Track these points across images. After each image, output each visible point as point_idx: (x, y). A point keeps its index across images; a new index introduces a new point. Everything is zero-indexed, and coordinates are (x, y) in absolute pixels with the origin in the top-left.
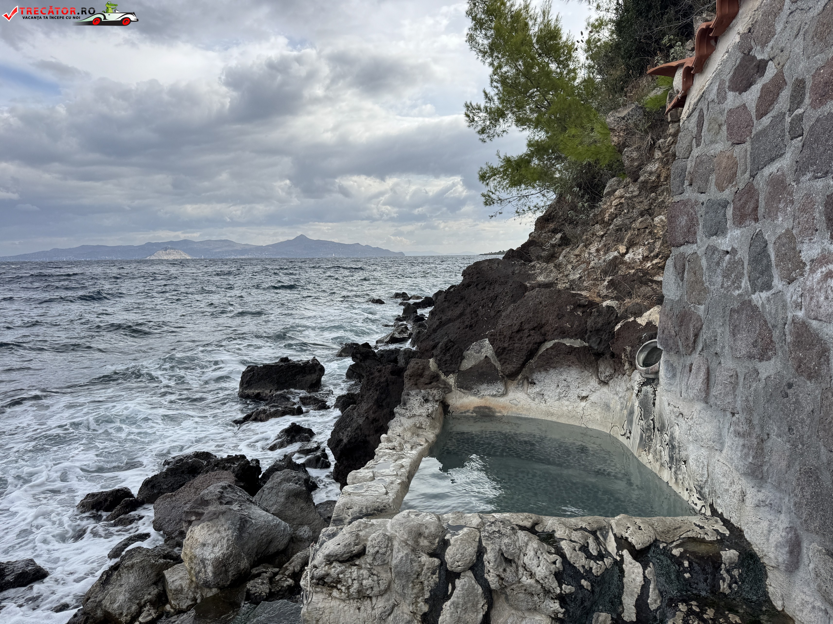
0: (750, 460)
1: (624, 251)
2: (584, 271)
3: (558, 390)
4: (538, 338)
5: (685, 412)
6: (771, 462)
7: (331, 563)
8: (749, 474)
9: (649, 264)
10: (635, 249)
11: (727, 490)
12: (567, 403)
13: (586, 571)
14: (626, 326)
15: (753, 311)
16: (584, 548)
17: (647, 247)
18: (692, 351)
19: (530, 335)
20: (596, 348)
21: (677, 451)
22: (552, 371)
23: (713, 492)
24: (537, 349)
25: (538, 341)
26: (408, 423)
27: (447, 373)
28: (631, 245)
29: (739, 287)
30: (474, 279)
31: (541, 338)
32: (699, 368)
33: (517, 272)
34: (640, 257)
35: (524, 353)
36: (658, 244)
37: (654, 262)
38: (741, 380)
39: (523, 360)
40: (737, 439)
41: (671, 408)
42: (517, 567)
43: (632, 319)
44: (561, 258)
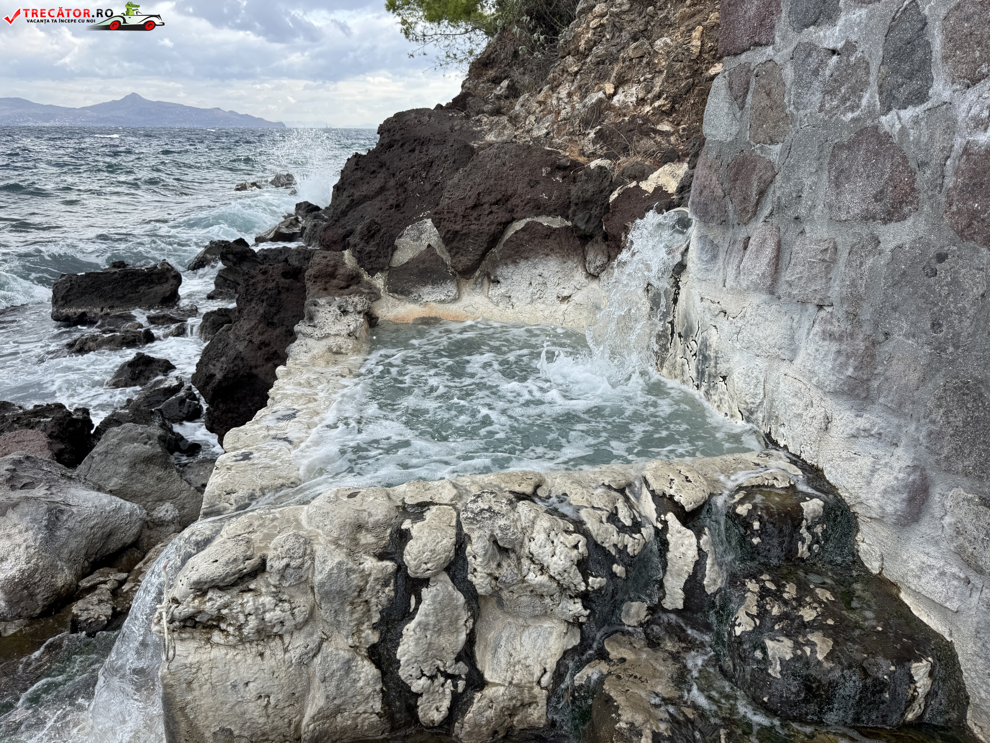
0: (850, 371)
1: (612, 91)
2: (553, 123)
3: (531, 290)
4: (502, 215)
5: (732, 309)
6: (888, 374)
7: (205, 593)
8: (843, 393)
9: (647, 108)
10: (626, 88)
11: (800, 415)
12: (542, 306)
13: (620, 551)
14: (626, 195)
15: (881, 143)
16: (613, 518)
17: (643, 85)
18: (750, 218)
19: (491, 212)
20: (583, 228)
21: (712, 363)
22: (523, 264)
23: (771, 417)
24: (502, 233)
25: (504, 220)
26: (319, 347)
27: (372, 272)
28: (620, 82)
29: (852, 109)
30: (397, 137)
31: (508, 216)
32: (764, 241)
33: (456, 128)
34: (634, 99)
35: (485, 238)
36: (658, 82)
37: (657, 104)
38: (844, 255)
39: (482, 248)
40: (827, 343)
41: (707, 304)
42: (519, 559)
43: (634, 184)
44: (517, 107)
